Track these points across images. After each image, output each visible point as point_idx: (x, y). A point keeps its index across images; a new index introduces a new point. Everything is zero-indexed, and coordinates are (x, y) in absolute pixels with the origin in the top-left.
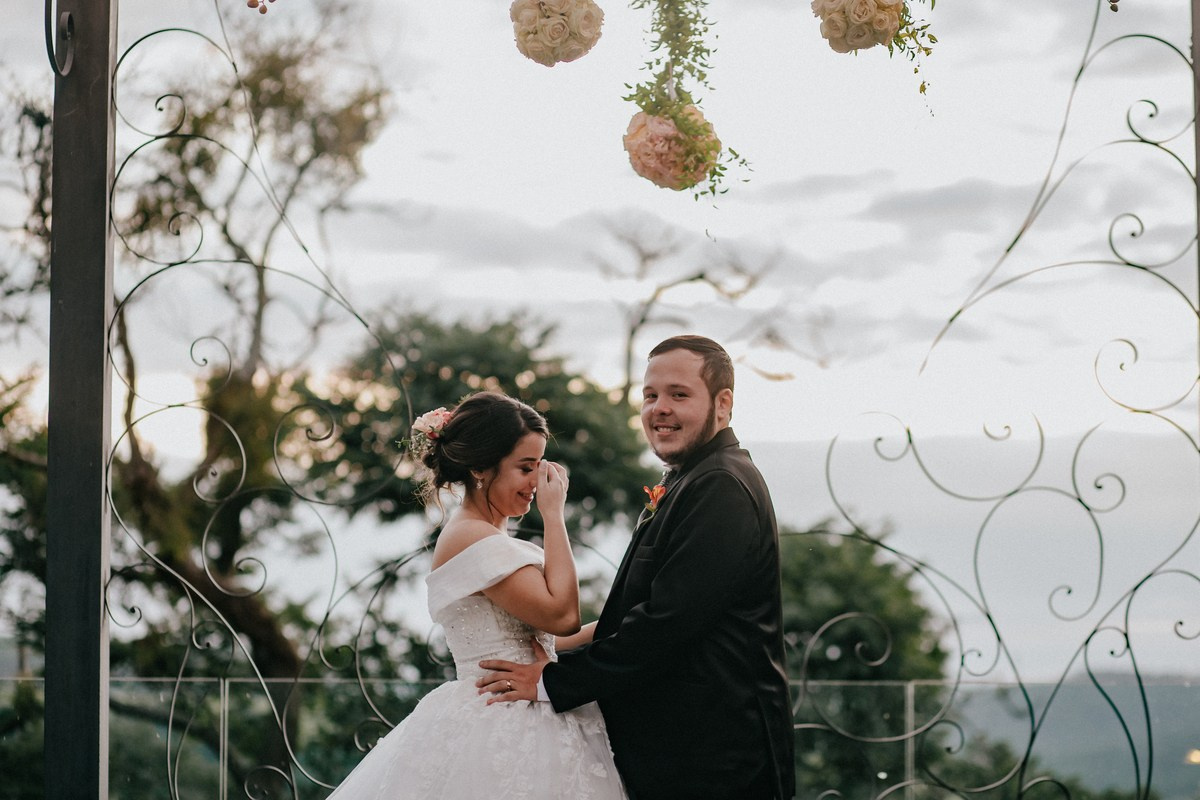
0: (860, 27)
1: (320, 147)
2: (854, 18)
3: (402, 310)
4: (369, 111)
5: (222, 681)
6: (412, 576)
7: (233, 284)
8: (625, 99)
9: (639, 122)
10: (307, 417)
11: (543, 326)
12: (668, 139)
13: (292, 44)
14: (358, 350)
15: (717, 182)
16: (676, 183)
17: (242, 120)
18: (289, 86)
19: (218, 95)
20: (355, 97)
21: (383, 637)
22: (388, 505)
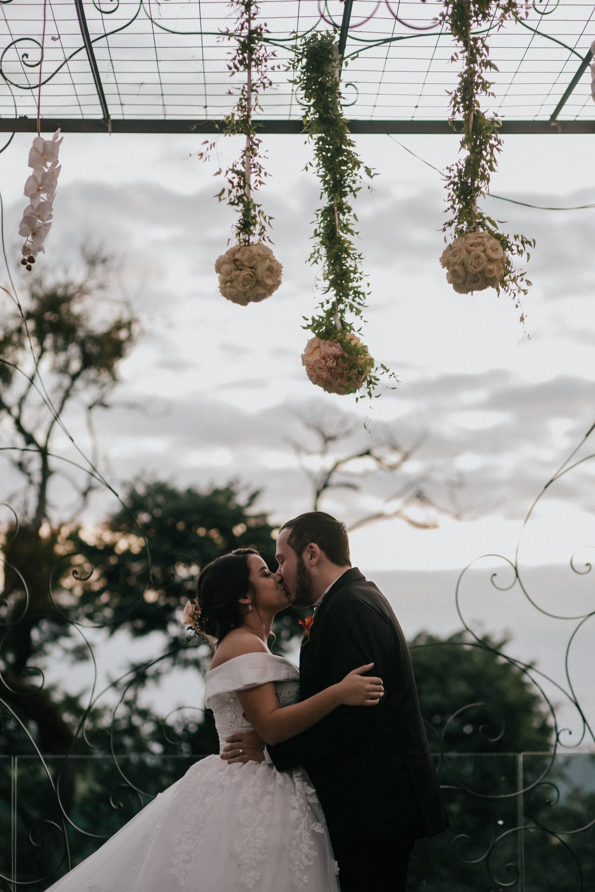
0: (475, 275)
1: (88, 362)
2: (471, 269)
3: (149, 480)
4: (123, 334)
5: (12, 757)
6: (157, 676)
7: (25, 461)
8: (304, 328)
9: (315, 345)
10: (79, 559)
11: (252, 490)
12: (336, 357)
13: (66, 286)
14: (117, 509)
15: (372, 389)
16: (343, 390)
17: (30, 343)
18: (65, 317)
19: (13, 324)
20: (113, 326)
21: (137, 720)
22: (139, 624)
